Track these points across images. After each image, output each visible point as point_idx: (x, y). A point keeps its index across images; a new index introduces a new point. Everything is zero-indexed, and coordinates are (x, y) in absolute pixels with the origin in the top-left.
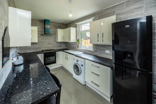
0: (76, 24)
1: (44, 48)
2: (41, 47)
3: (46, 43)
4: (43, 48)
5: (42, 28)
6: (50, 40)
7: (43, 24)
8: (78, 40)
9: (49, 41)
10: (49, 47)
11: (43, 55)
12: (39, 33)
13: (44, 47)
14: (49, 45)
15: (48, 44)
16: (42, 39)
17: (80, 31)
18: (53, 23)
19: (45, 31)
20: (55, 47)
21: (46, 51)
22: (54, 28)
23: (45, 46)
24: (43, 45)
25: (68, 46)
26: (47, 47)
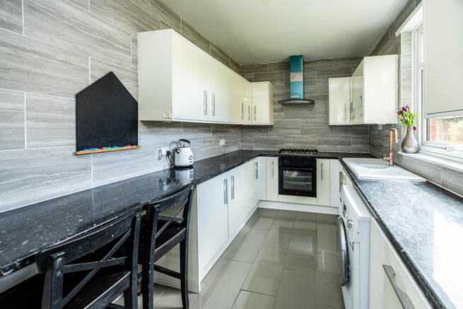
1: (290, 142)
2: (285, 139)
3: (297, 129)
4: (287, 142)
5: (285, 85)
6: (309, 120)
8: (403, 113)
9: (307, 123)
10: (307, 143)
11: (276, 159)
13: (292, 139)
14: (305, 136)
15: (305, 132)
16: (286, 118)
17: (419, 66)
18: (320, 64)
22: (321, 80)
23: (293, 137)
24: (290, 134)
25: (376, 142)
26: (301, 143)
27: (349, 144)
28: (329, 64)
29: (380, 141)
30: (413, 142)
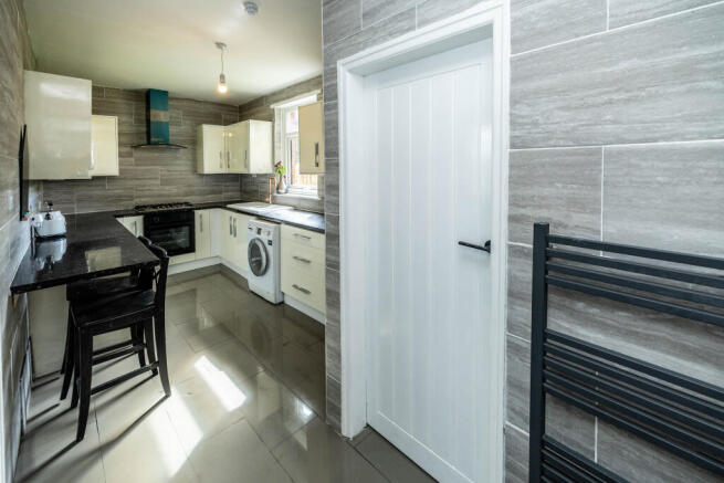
0: (272, 106)
1: (145, 196)
2: (135, 193)
3: (156, 179)
4: (140, 197)
5: (137, 121)
6: (171, 168)
7: (144, 105)
8: (277, 166)
9: (169, 171)
10: (169, 196)
11: (139, 219)
12: (125, 139)
13: (147, 193)
14: (167, 188)
15: (165, 182)
16: (137, 165)
17: (285, 135)
18: (185, 103)
19: (148, 133)
20: (192, 194)
21: (154, 207)
22: (188, 122)
23: (149, 190)
24: (144, 186)
25: (249, 188)
26: (160, 196)
27: (221, 192)
28: (197, 105)
29: (255, 188)
30: (284, 186)
